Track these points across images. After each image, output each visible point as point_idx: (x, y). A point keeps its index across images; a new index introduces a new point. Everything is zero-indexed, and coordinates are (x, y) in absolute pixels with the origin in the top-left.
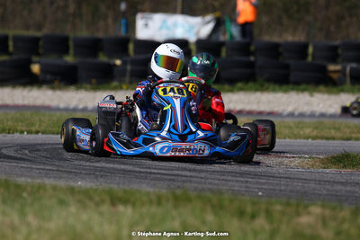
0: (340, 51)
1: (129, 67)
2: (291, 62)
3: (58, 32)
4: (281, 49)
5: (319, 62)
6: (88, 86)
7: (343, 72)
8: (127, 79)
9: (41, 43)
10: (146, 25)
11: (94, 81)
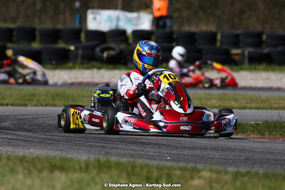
0: (241, 38)
1: (80, 52)
2: (203, 47)
3: (28, 25)
4: (197, 37)
5: (225, 47)
6: (50, 66)
7: (242, 54)
8: (79, 60)
9: (15, 33)
10: (95, 18)
11: (54, 62)
